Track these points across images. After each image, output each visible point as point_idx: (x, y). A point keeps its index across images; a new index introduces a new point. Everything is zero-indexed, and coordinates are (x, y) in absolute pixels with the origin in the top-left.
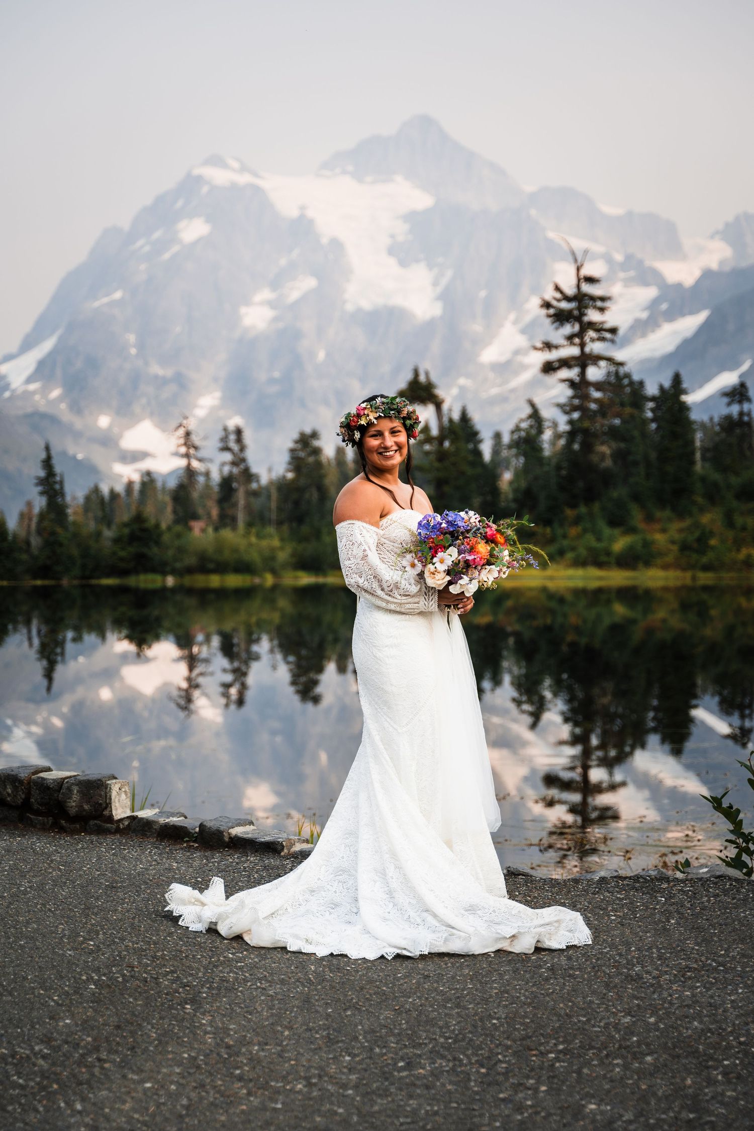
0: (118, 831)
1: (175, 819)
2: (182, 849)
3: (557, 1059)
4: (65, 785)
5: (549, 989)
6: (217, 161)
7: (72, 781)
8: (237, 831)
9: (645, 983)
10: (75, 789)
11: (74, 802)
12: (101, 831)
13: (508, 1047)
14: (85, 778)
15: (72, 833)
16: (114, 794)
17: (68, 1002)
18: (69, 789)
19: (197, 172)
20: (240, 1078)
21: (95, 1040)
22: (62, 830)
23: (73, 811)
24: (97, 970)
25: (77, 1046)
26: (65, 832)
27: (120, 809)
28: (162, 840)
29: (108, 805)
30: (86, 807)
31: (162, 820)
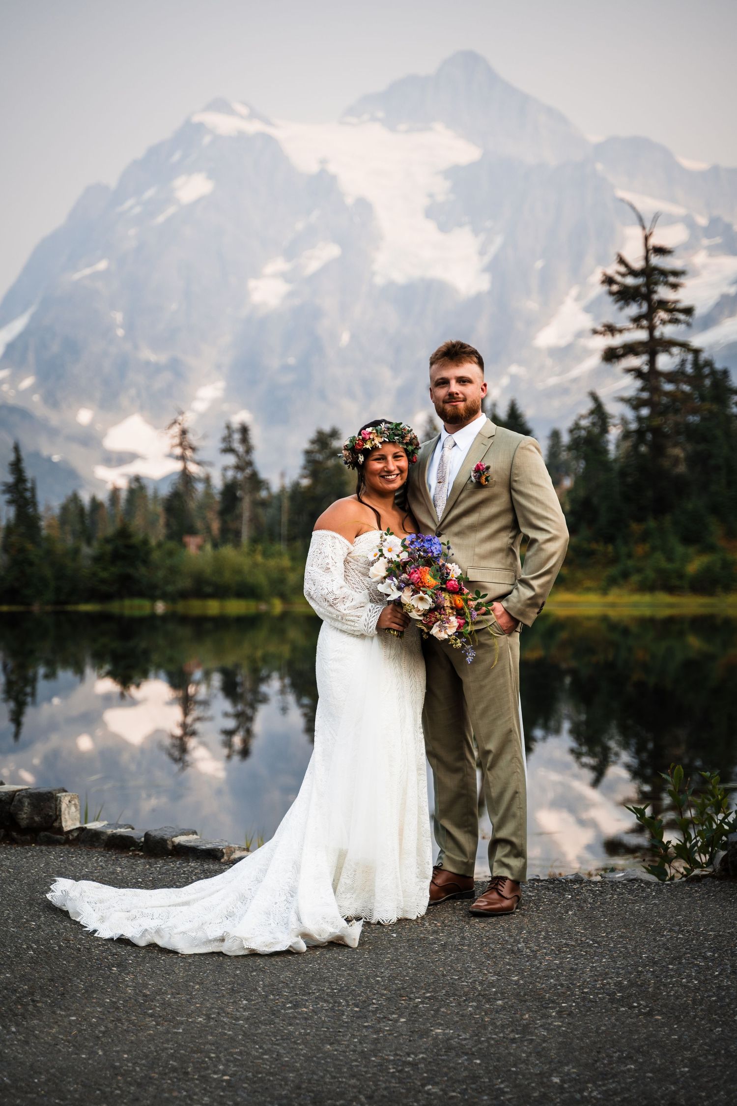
0: (67, 842)
1: (122, 830)
2: (127, 857)
3: (422, 1002)
4: (17, 798)
5: (436, 958)
6: (221, 106)
7: (24, 793)
8: (181, 839)
9: (522, 955)
10: (26, 802)
11: (25, 815)
12: (51, 842)
13: (383, 995)
14: (36, 791)
15: (23, 844)
16: (64, 806)
17: (9, 962)
18: (21, 802)
19: (197, 119)
20: (151, 1016)
21: (30, 988)
22: (13, 842)
23: (24, 823)
24: (37, 942)
25: (15, 991)
26: (17, 843)
27: (70, 821)
28: (109, 850)
29: (58, 817)
30: (37, 819)
31: (109, 831)
